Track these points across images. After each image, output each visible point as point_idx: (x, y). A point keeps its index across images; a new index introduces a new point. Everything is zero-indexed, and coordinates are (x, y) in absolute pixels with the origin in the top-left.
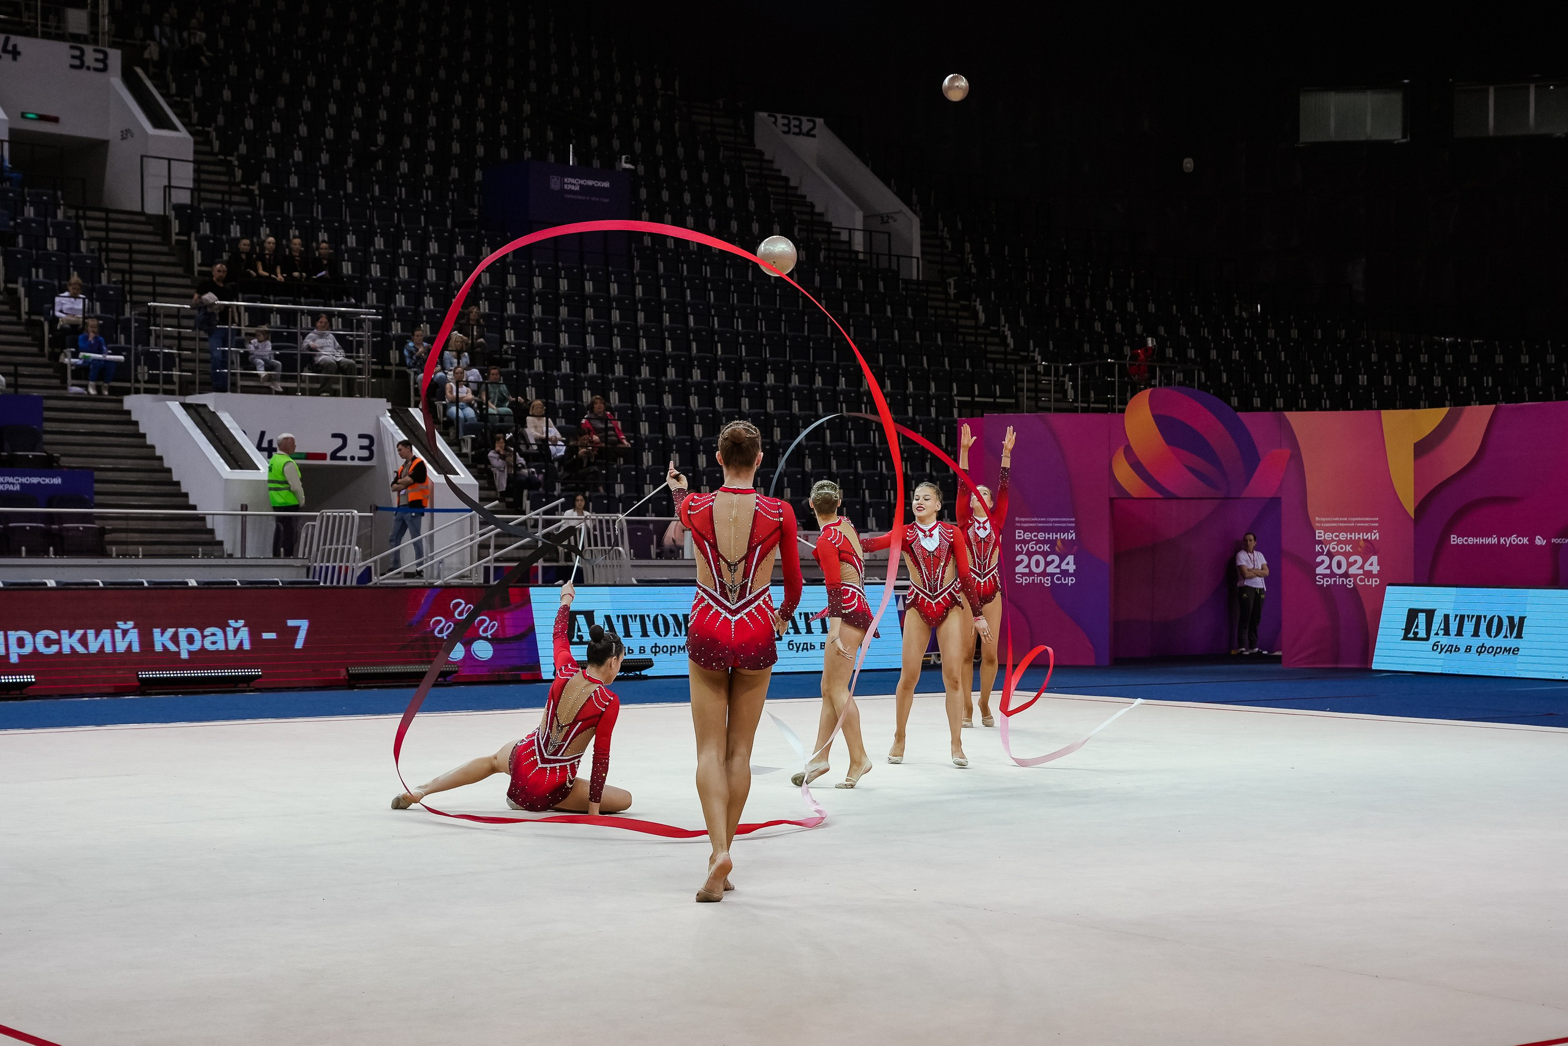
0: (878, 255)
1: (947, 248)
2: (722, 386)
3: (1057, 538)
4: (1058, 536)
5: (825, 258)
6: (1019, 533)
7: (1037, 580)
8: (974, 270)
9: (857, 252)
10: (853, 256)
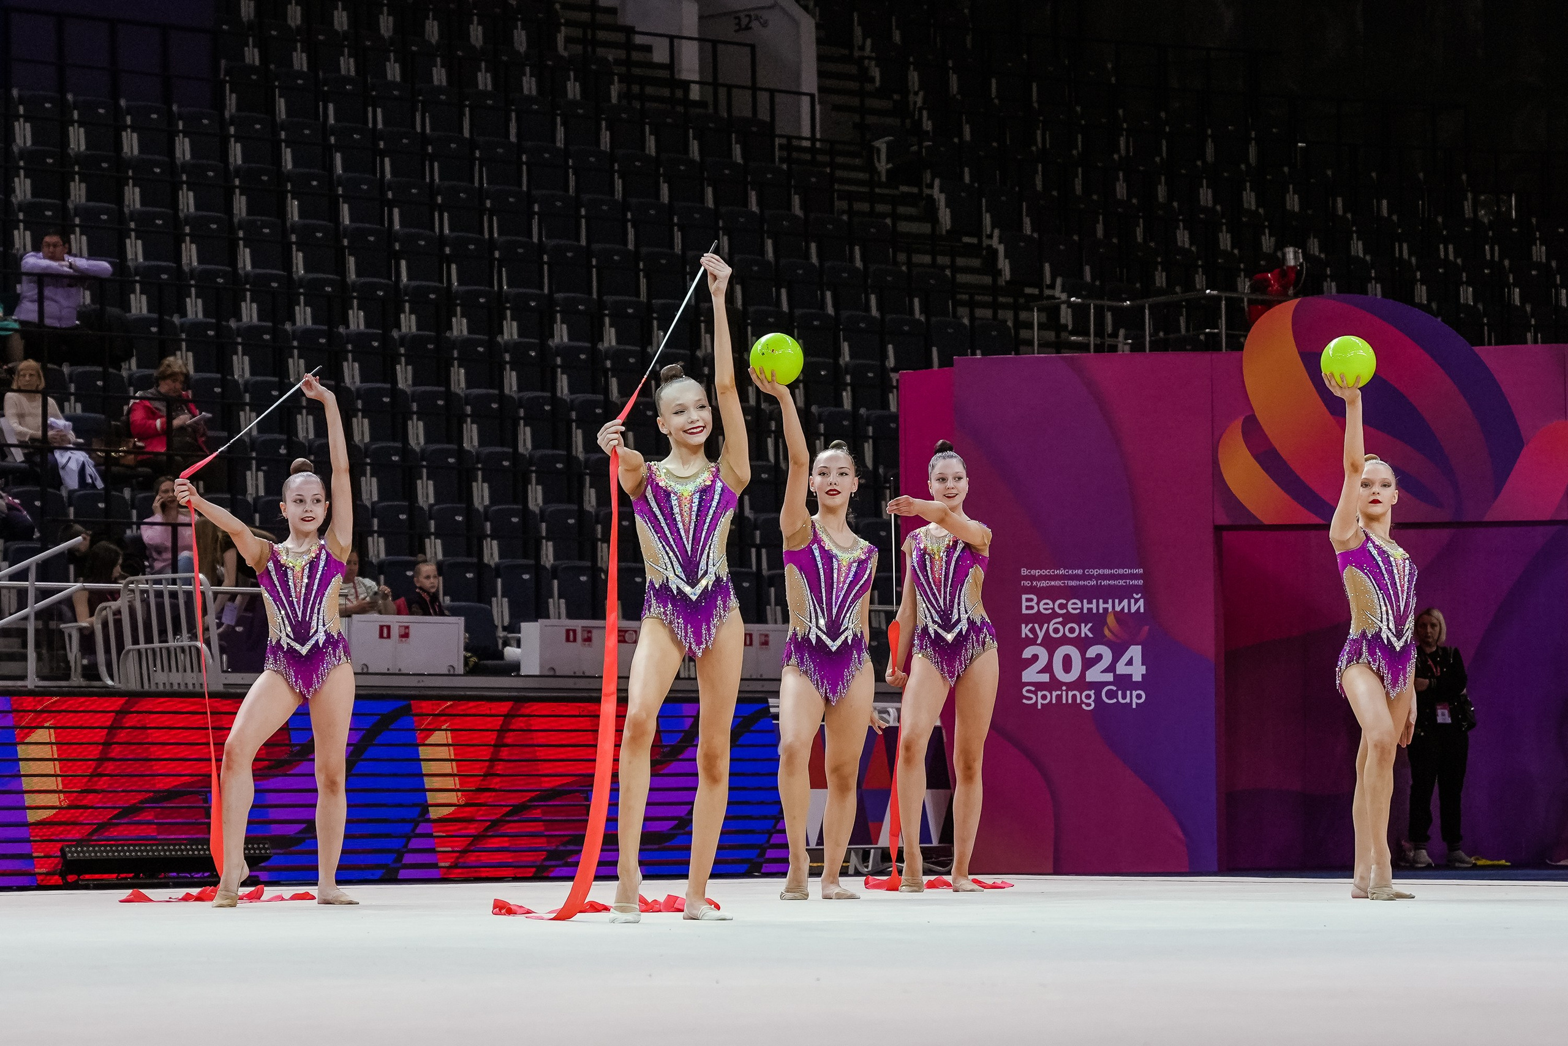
0: (730, 88)
1: (872, 80)
2: (414, 344)
3: (1105, 610)
4: (1109, 606)
5: (620, 96)
6: (1028, 600)
7: (1068, 697)
8: (927, 125)
9: (686, 85)
10: (679, 94)
